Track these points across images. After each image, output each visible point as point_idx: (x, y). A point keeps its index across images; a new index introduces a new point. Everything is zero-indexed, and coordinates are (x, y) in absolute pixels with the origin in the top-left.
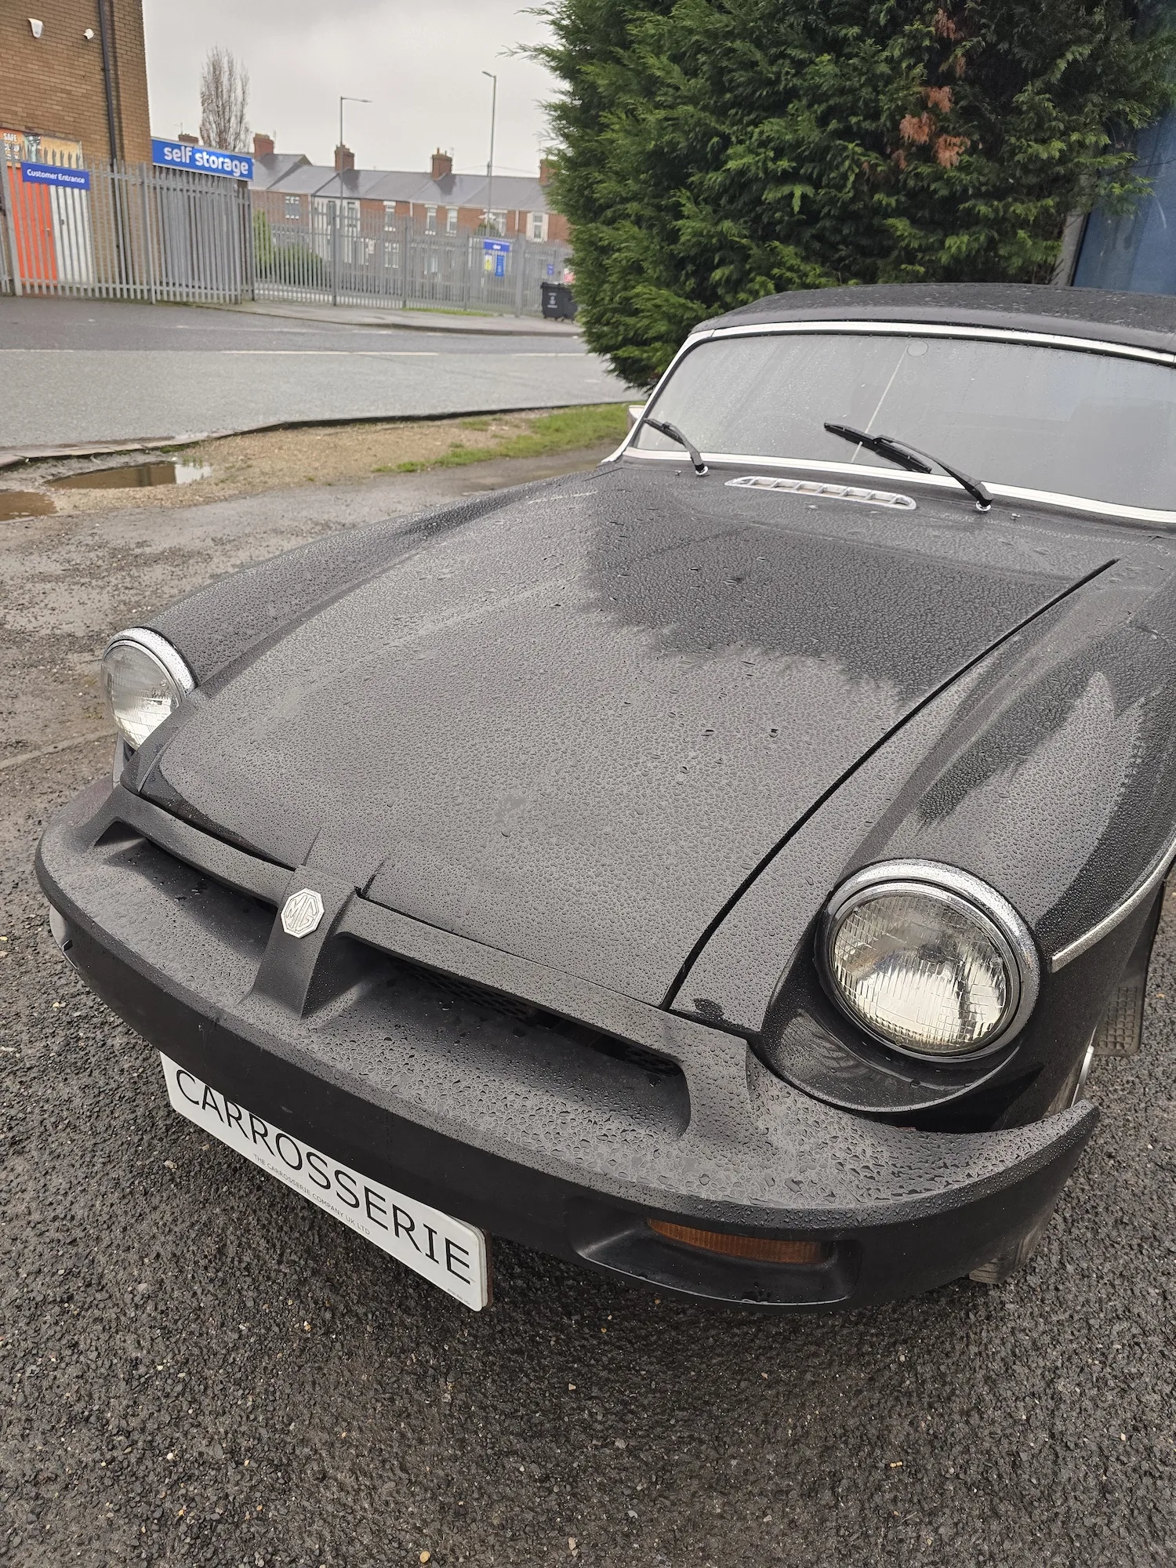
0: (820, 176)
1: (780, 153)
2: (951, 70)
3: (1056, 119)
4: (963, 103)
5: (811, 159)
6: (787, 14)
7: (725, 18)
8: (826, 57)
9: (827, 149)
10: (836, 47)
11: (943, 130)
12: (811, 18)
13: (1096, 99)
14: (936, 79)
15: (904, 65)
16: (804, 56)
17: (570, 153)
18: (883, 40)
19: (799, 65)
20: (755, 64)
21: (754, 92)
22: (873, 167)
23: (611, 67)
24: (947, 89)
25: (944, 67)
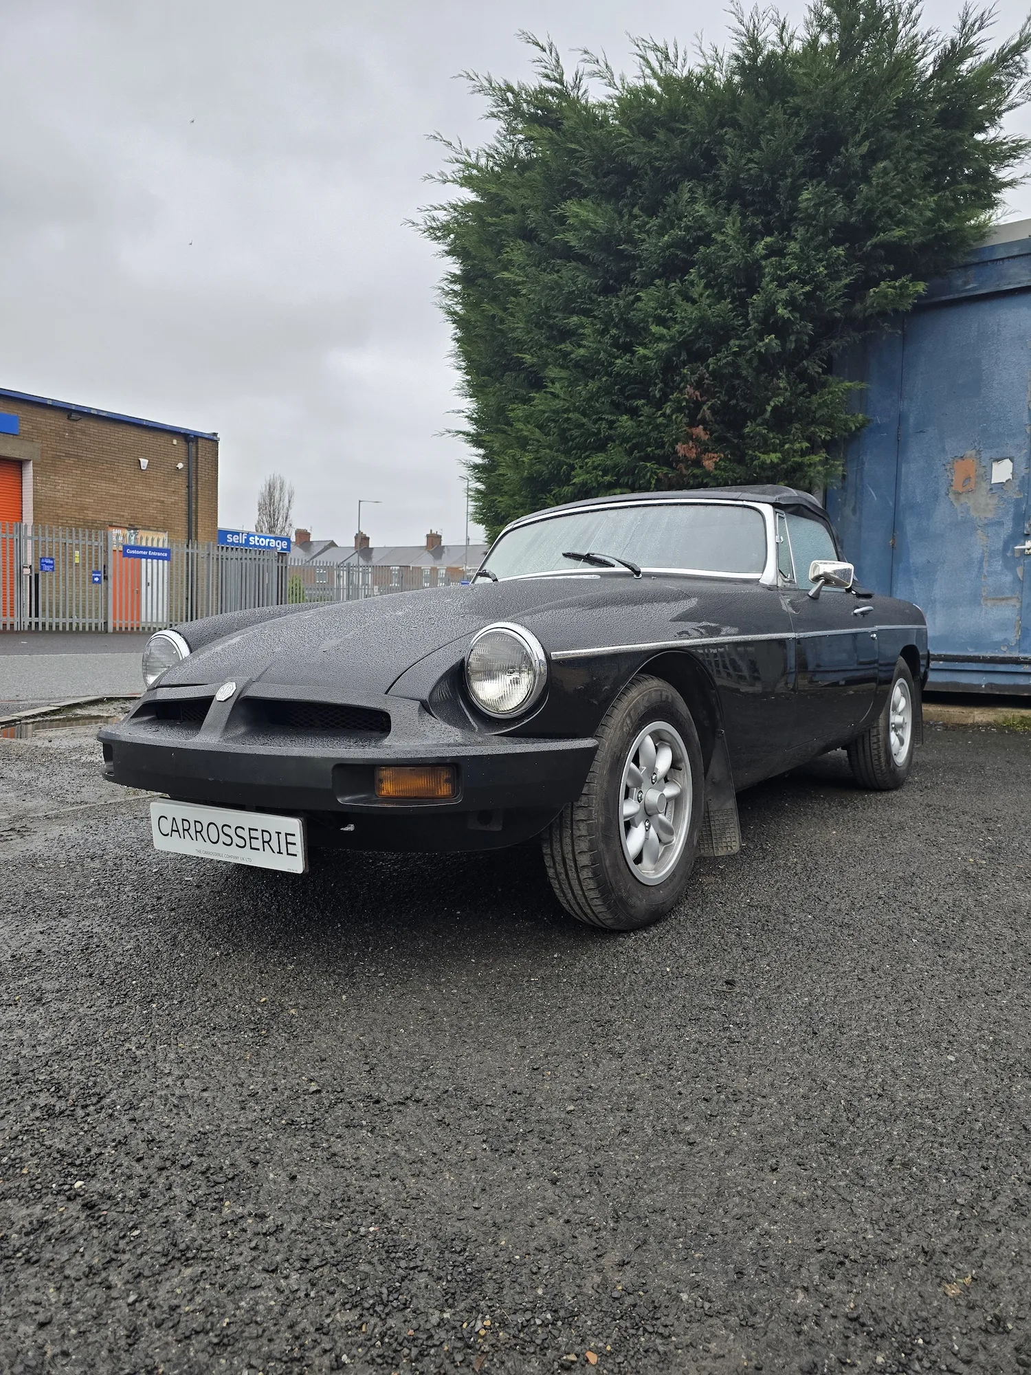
0: (634, 483)
1: (605, 473)
2: (704, 416)
3: (774, 438)
4: (715, 434)
5: (626, 473)
6: (599, 397)
7: (562, 402)
8: (625, 417)
9: (636, 467)
10: (634, 412)
11: (706, 451)
12: (615, 397)
13: (797, 425)
14: (693, 423)
15: (674, 417)
16: (614, 418)
17: (481, 487)
18: (659, 404)
19: (611, 424)
20: (583, 425)
21: (586, 440)
22: (666, 475)
23: (500, 436)
24: (701, 427)
25: (699, 417)
